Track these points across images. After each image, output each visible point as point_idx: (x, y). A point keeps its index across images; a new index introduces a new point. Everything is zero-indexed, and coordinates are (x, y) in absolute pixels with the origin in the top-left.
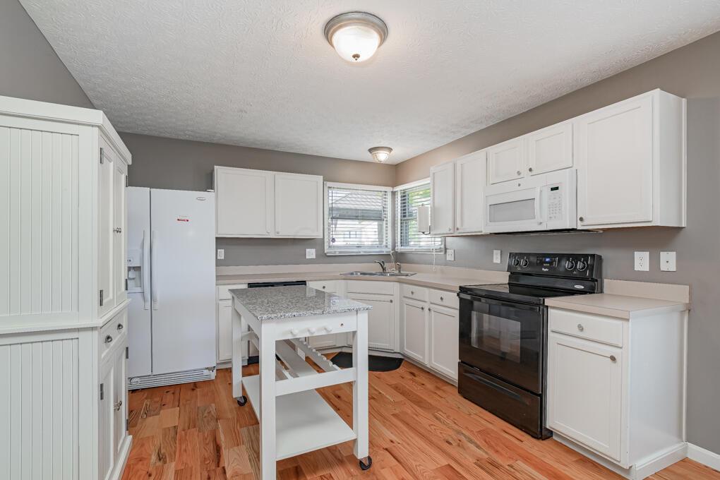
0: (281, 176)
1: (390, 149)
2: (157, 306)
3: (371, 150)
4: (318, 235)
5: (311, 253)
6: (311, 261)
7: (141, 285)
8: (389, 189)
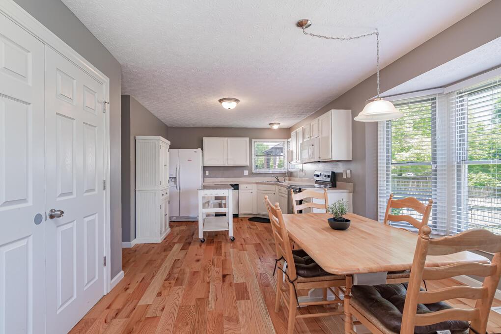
0: (230, 139)
1: (279, 124)
2: (181, 191)
3: (270, 124)
4: (248, 164)
5: (246, 173)
6: (246, 176)
7: (175, 183)
8: (285, 140)
